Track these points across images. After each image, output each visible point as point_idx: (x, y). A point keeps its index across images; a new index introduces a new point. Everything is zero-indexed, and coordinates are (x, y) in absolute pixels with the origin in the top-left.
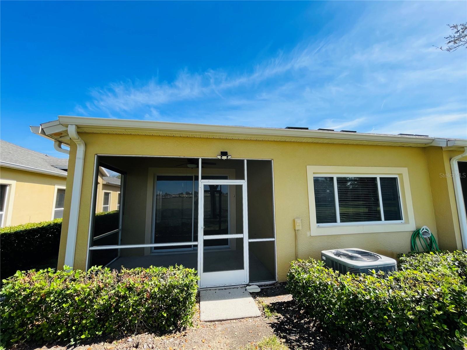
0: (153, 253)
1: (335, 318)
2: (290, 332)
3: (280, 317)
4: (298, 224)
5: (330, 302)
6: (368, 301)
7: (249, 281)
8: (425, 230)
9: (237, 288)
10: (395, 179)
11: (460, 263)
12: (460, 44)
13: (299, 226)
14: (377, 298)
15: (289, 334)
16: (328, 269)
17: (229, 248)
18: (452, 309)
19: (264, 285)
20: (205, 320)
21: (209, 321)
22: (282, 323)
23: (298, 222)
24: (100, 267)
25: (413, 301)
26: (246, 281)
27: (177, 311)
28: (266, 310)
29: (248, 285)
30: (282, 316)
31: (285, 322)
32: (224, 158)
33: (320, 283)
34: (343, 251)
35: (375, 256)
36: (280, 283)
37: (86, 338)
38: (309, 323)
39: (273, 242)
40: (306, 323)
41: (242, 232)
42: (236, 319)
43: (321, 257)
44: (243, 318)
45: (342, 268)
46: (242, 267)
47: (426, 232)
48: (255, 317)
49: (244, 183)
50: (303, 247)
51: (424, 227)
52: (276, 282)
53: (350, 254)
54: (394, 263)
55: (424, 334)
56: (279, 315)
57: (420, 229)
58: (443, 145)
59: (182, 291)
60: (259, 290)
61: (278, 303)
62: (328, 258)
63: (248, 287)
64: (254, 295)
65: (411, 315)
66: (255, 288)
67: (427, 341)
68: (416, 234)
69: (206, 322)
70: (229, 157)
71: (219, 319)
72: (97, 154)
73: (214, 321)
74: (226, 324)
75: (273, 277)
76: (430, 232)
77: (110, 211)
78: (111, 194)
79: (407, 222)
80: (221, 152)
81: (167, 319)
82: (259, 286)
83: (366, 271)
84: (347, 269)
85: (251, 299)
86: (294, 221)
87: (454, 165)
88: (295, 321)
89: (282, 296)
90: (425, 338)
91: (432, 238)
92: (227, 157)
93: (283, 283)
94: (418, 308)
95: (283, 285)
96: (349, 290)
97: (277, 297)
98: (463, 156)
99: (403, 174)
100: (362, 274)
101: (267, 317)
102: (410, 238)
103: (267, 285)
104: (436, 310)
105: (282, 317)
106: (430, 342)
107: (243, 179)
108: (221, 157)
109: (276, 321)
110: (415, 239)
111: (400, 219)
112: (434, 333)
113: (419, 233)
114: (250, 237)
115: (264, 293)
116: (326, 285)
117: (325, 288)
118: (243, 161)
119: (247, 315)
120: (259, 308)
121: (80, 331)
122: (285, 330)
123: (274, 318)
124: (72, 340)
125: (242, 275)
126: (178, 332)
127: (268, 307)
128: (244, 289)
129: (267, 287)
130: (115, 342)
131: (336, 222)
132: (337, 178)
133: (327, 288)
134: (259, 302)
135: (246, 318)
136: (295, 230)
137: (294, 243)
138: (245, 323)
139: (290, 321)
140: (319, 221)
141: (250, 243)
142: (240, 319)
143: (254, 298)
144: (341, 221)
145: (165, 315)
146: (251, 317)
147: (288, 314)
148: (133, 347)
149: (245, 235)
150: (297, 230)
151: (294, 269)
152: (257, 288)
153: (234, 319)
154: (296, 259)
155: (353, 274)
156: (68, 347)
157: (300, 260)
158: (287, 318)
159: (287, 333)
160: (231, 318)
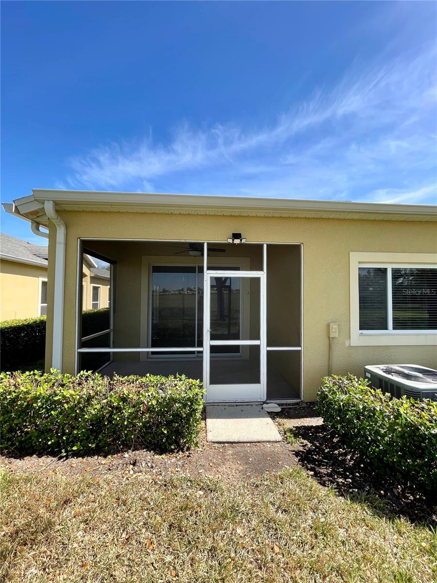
0: (150, 358)
1: (384, 452)
3: (306, 445)
4: (333, 330)
5: (378, 432)
7: (267, 398)
9: (252, 405)
13: (336, 332)
15: (319, 466)
16: (375, 390)
17: (241, 356)
19: (286, 404)
21: (217, 443)
22: (309, 451)
23: (334, 327)
24: (90, 372)
26: (262, 398)
27: (180, 428)
28: (288, 434)
29: (265, 403)
30: (308, 443)
31: (313, 451)
32: (237, 241)
33: (364, 408)
34: (396, 367)
36: (307, 403)
37: (79, 450)
38: (346, 454)
39: (299, 352)
40: (340, 454)
41: (258, 338)
42: (248, 444)
43: (363, 373)
44: (258, 442)
45: (396, 391)
46: (257, 381)
48: (274, 442)
49: (262, 275)
50: (339, 358)
52: (301, 401)
53: (406, 371)
56: (305, 442)
59: (185, 406)
60: (279, 409)
61: (304, 427)
62: (373, 374)
63: (265, 405)
64: (273, 415)
66: (274, 407)
69: (214, 442)
70: (243, 241)
71: (229, 441)
72: (80, 238)
73: (224, 443)
74: (238, 448)
75: (298, 396)
77: (101, 308)
80: (233, 234)
81: (168, 437)
82: (279, 405)
83: (432, 396)
84: (402, 392)
85: (269, 420)
86: (328, 326)
88: (326, 451)
89: (310, 419)
92: (241, 240)
93: (310, 403)
95: (310, 405)
96: (406, 420)
97: (302, 419)
100: (424, 400)
101: (289, 443)
103: (289, 404)
105: (309, 445)
107: (262, 270)
108: (233, 240)
109: (301, 449)
115: (285, 413)
116: (373, 411)
117: (371, 414)
118: (261, 246)
119: (264, 439)
120: (280, 432)
121: (71, 442)
122: (313, 461)
123: (299, 444)
124: (63, 451)
125: (258, 390)
126: (180, 452)
127: (291, 431)
128: (261, 407)
129: (290, 407)
130: (110, 457)
131: (386, 328)
132: (392, 268)
133: (374, 414)
134: (280, 425)
135: (263, 442)
136: (329, 338)
137: (327, 353)
138: (262, 448)
139: (319, 451)
140: (362, 327)
141: (268, 352)
142: (255, 442)
143: (273, 418)
144: (394, 328)
145: (166, 432)
146: (269, 442)
147: (317, 441)
148: (130, 464)
149: (263, 342)
150: (332, 338)
151: (327, 387)
152: (276, 407)
153: (248, 442)
154: (329, 375)
155: (411, 399)
156: (60, 459)
157: (335, 376)
158: (316, 446)
159: (316, 465)
160: (244, 441)
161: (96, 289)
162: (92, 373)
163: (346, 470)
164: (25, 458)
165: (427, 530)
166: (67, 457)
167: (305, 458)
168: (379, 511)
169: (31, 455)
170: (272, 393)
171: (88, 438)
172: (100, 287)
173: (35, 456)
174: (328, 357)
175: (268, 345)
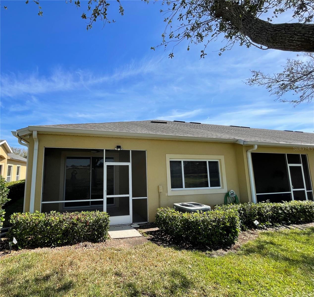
0: (64, 209)
1: (179, 231)
2: (157, 241)
3: (152, 237)
4: (160, 189)
5: (177, 225)
6: (193, 221)
7: (133, 222)
8: (232, 192)
9: (126, 226)
10: (217, 162)
11: (243, 208)
12: (256, 83)
13: (161, 189)
14: (197, 220)
15: (157, 242)
16: (176, 211)
18: (228, 224)
19: (141, 224)
20: (114, 238)
21: (116, 239)
22: (153, 238)
23: (161, 187)
24: (55, 212)
25: (212, 221)
26: (130, 222)
27: (102, 232)
28: (144, 234)
29: (132, 224)
30: (153, 236)
31: (154, 238)
32: (119, 149)
33: (172, 217)
34: (185, 203)
35: (201, 205)
36: (150, 223)
37: (60, 243)
38: (167, 237)
39: (146, 199)
40: (165, 238)
41: (128, 193)
42: (129, 238)
43: (173, 206)
44: (133, 237)
45: (183, 211)
46: (128, 214)
47: (233, 193)
48: (139, 237)
49: (130, 164)
50: (164, 201)
51: (232, 191)
52: (148, 223)
53: (188, 204)
54: (209, 208)
55: (216, 236)
56: (151, 236)
57: (229, 192)
58: (242, 143)
59: (104, 222)
60: (139, 226)
61: (150, 231)
62: (177, 206)
63: (132, 225)
64: (137, 228)
65: (210, 227)
66: (136, 225)
67: (217, 238)
68: (227, 195)
69: (114, 239)
70: (122, 149)
71: (120, 238)
73: (118, 239)
74: (125, 239)
75: (146, 221)
76: (235, 194)
78: (13, 166)
79: (223, 188)
80: (117, 146)
81: (97, 236)
82: (139, 225)
83: (195, 211)
84: (186, 211)
85: (135, 230)
86: (158, 187)
87: (249, 155)
88: (159, 238)
89: (152, 229)
90: (216, 237)
91: (236, 197)
92: (121, 149)
93: (152, 223)
94: (214, 224)
95: (152, 224)
96: (185, 218)
97: (149, 229)
98: (253, 150)
99: (221, 160)
100: (192, 213)
101: (145, 236)
102: (224, 197)
103: (143, 224)
104: (221, 225)
105: (153, 237)
106: (218, 239)
107: (129, 162)
108: (117, 149)
109: (150, 238)
110: (227, 198)
111: (219, 186)
112: (220, 235)
113: (229, 194)
114: (133, 196)
115: (141, 227)
116: (175, 217)
117: (174, 218)
118: (129, 151)
119: (135, 236)
120: (141, 234)
121: (56, 240)
122: (155, 241)
123: (149, 237)
124: (53, 244)
125: (128, 219)
126: (102, 242)
127: (145, 233)
128: (130, 226)
129: (143, 225)
130: (73, 245)
131: (182, 187)
132: (183, 161)
133: (175, 218)
134: (140, 231)
135: (135, 237)
136: (159, 192)
137: (158, 200)
138: (135, 239)
139: (157, 238)
140: (173, 187)
141: (133, 200)
142: (131, 238)
143: (137, 229)
144: (185, 187)
145: (96, 233)
146: (137, 237)
147: (156, 235)
148: (84, 246)
149: (130, 195)
150: (160, 192)
151: (159, 212)
152: (137, 225)
153: (128, 238)
154: (160, 207)
155: (188, 213)
156: (52, 248)
157: (162, 208)
158: (155, 236)
159: (156, 242)
160: (127, 237)
161: (10, 167)
162: (56, 212)
163: (166, 242)
164: (36, 249)
165: (191, 252)
166: (54, 247)
167: (152, 240)
168: (176, 249)
169: (38, 248)
170: (135, 220)
171: (63, 238)
172: (12, 166)
173: (39, 248)
174: (159, 201)
175: (133, 197)
